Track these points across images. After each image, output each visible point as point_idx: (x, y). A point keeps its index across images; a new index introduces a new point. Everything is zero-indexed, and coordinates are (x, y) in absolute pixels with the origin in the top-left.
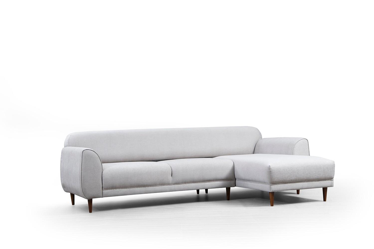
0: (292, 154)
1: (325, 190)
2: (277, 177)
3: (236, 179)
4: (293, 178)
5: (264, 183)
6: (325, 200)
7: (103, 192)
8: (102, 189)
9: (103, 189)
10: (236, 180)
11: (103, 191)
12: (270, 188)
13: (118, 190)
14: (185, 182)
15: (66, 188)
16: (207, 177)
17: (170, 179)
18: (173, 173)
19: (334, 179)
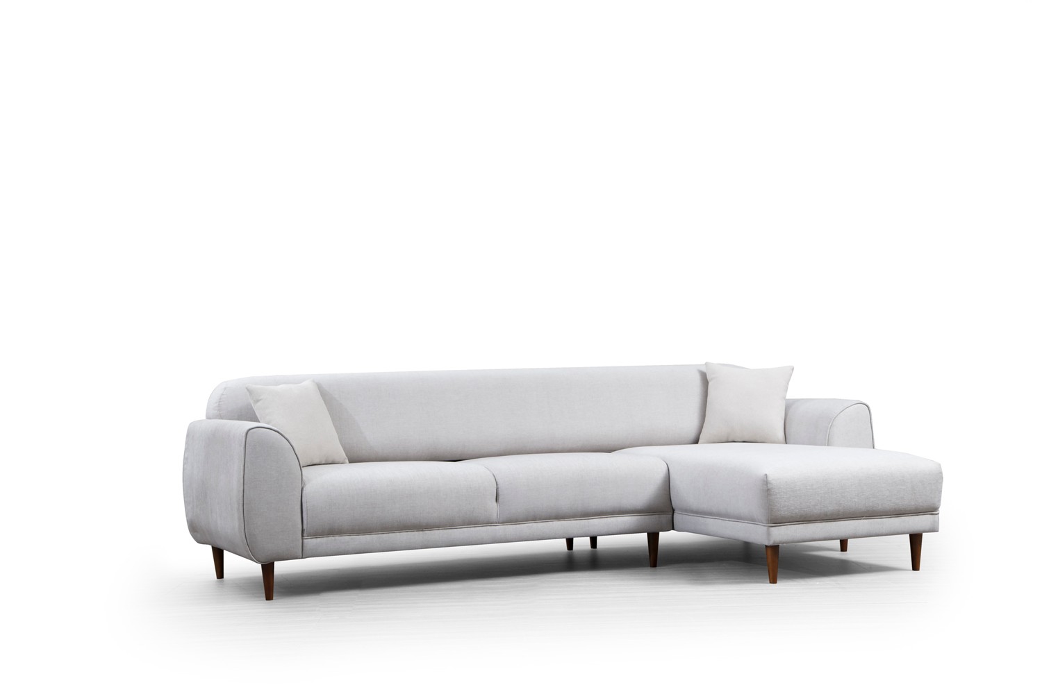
0: (828, 443)
1: (916, 540)
2: (785, 506)
3: (674, 510)
4: (831, 508)
5: (751, 520)
6: (916, 566)
7: (305, 545)
8: (302, 536)
9: (305, 535)
10: (673, 513)
11: (305, 541)
12: (769, 534)
13: (346, 538)
14: (535, 518)
15: (199, 532)
16: (595, 505)
17: (493, 509)
18: (500, 493)
19: (941, 510)
